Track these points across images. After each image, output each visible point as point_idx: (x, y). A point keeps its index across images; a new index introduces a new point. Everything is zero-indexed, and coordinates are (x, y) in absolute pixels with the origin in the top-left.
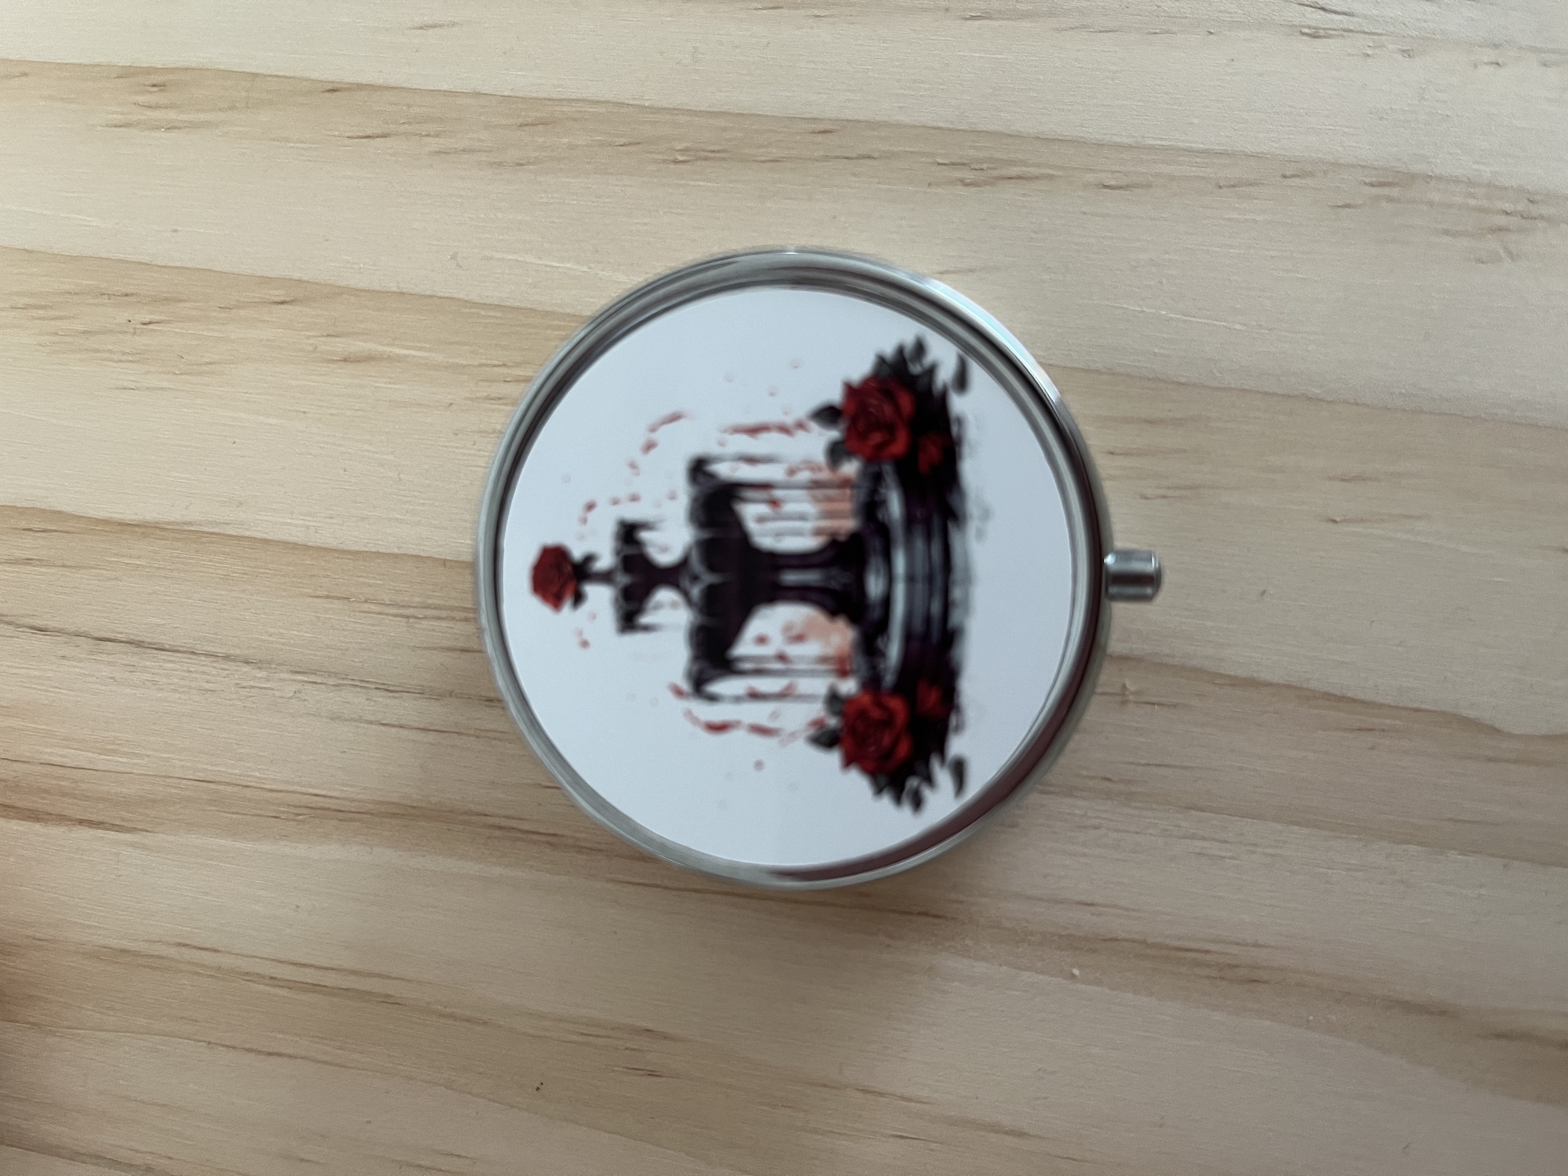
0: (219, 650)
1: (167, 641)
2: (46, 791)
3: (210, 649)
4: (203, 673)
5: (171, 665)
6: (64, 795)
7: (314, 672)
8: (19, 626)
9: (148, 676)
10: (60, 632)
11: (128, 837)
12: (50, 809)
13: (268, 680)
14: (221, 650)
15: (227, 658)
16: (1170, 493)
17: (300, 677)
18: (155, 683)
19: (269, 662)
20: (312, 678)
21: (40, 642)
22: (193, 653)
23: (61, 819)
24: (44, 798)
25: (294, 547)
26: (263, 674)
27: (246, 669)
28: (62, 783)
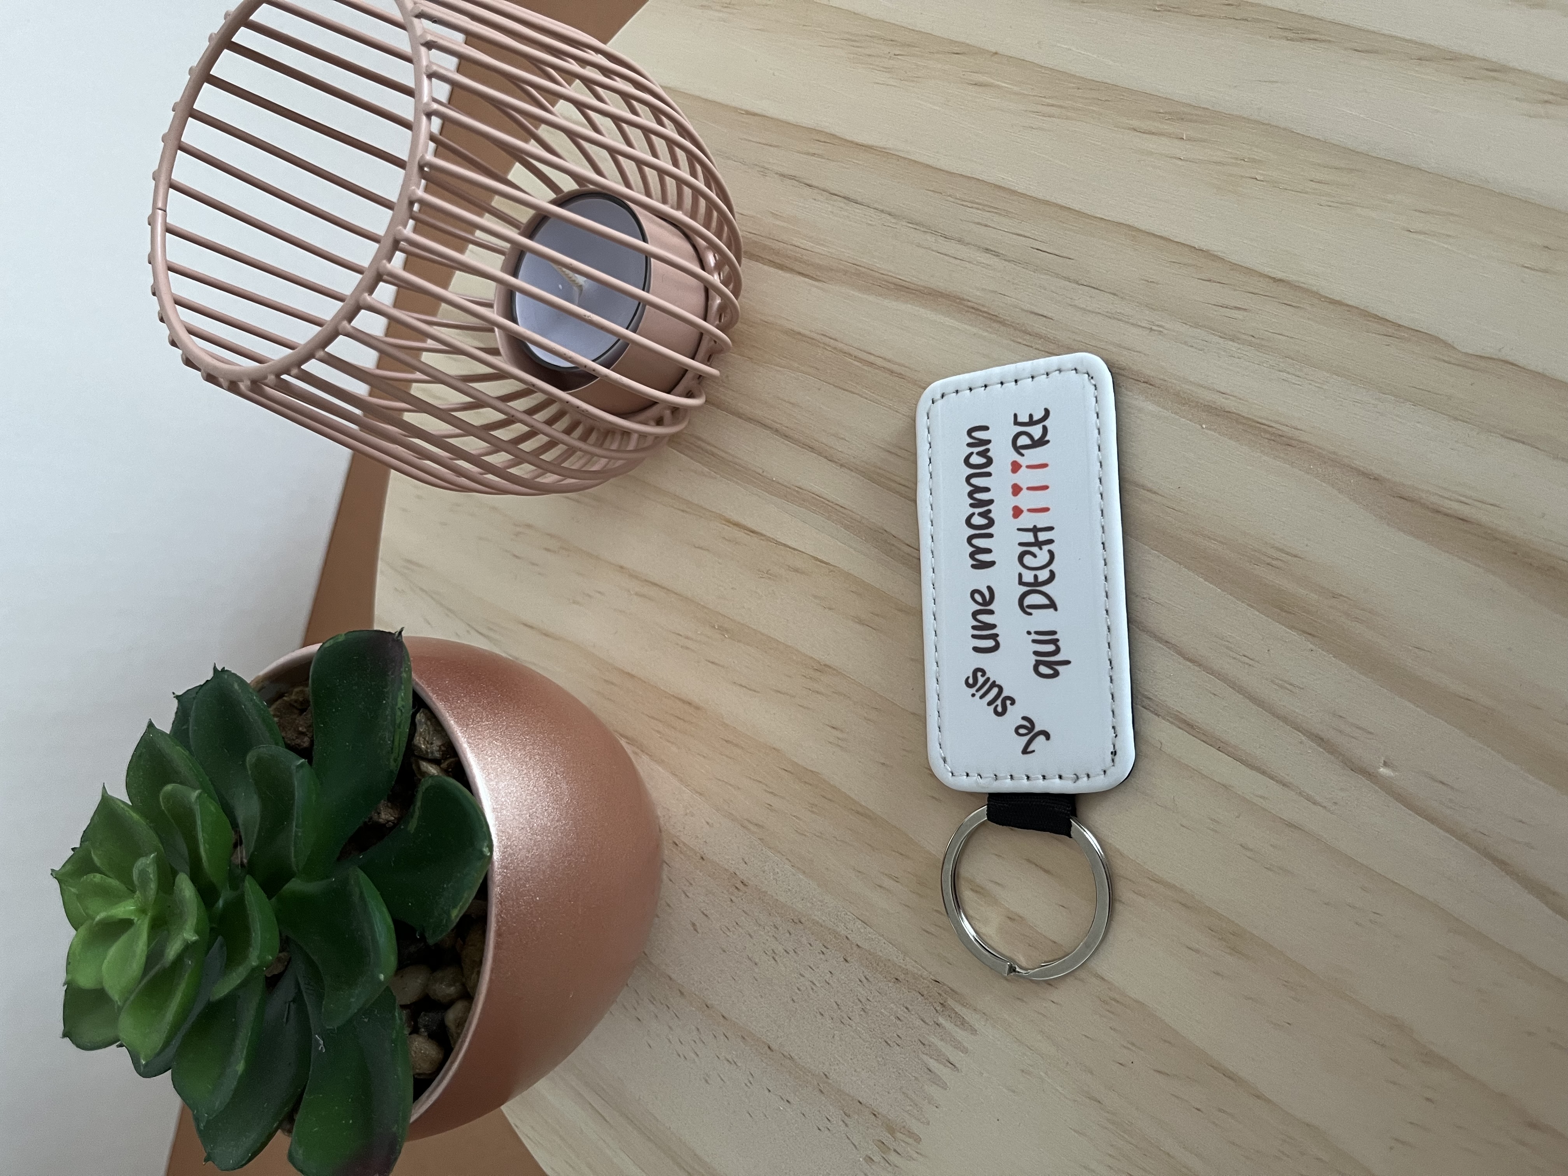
0: (879, 207)
1: (859, 200)
2: (789, 257)
3: (876, 206)
4: (870, 216)
5: (858, 211)
6: (796, 260)
7: (917, 224)
8: (800, 182)
9: (846, 214)
10: (817, 188)
11: (816, 283)
12: (788, 265)
13: (896, 224)
14: (881, 208)
15: (882, 211)
16: (1332, 204)
17: (910, 225)
18: (848, 217)
19: (899, 216)
20: (915, 226)
21: (807, 191)
22: (868, 207)
23: (792, 270)
24: (787, 260)
25: (928, 166)
26: (893, 221)
27: (889, 217)
28: (797, 255)
